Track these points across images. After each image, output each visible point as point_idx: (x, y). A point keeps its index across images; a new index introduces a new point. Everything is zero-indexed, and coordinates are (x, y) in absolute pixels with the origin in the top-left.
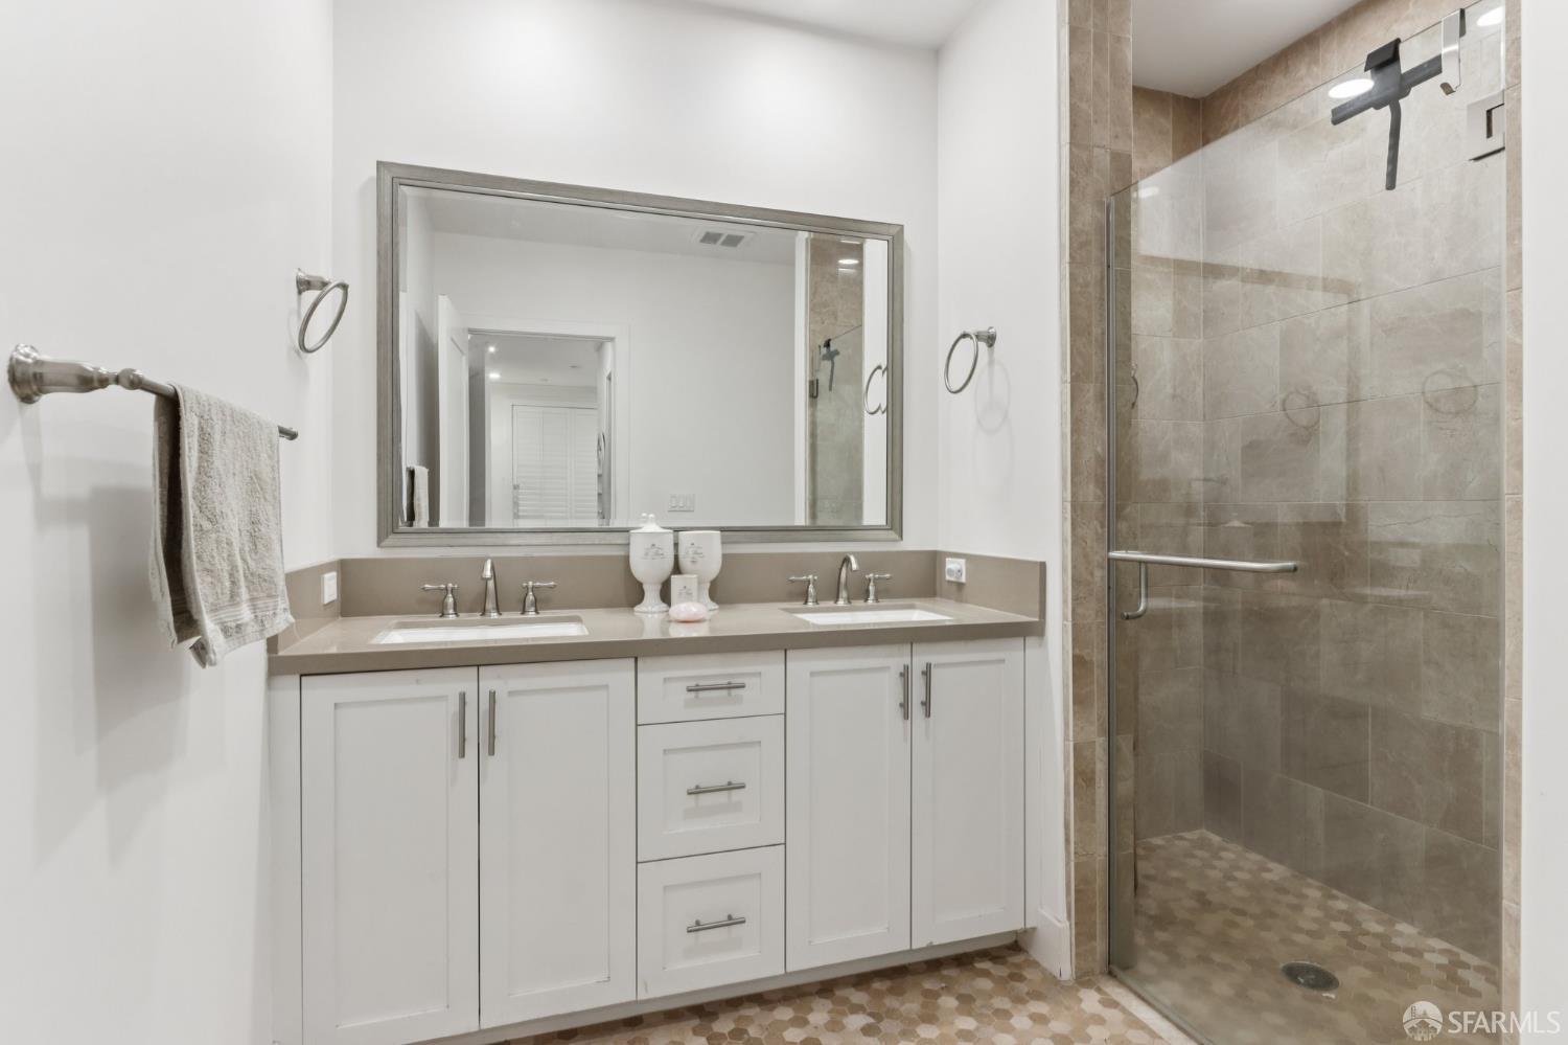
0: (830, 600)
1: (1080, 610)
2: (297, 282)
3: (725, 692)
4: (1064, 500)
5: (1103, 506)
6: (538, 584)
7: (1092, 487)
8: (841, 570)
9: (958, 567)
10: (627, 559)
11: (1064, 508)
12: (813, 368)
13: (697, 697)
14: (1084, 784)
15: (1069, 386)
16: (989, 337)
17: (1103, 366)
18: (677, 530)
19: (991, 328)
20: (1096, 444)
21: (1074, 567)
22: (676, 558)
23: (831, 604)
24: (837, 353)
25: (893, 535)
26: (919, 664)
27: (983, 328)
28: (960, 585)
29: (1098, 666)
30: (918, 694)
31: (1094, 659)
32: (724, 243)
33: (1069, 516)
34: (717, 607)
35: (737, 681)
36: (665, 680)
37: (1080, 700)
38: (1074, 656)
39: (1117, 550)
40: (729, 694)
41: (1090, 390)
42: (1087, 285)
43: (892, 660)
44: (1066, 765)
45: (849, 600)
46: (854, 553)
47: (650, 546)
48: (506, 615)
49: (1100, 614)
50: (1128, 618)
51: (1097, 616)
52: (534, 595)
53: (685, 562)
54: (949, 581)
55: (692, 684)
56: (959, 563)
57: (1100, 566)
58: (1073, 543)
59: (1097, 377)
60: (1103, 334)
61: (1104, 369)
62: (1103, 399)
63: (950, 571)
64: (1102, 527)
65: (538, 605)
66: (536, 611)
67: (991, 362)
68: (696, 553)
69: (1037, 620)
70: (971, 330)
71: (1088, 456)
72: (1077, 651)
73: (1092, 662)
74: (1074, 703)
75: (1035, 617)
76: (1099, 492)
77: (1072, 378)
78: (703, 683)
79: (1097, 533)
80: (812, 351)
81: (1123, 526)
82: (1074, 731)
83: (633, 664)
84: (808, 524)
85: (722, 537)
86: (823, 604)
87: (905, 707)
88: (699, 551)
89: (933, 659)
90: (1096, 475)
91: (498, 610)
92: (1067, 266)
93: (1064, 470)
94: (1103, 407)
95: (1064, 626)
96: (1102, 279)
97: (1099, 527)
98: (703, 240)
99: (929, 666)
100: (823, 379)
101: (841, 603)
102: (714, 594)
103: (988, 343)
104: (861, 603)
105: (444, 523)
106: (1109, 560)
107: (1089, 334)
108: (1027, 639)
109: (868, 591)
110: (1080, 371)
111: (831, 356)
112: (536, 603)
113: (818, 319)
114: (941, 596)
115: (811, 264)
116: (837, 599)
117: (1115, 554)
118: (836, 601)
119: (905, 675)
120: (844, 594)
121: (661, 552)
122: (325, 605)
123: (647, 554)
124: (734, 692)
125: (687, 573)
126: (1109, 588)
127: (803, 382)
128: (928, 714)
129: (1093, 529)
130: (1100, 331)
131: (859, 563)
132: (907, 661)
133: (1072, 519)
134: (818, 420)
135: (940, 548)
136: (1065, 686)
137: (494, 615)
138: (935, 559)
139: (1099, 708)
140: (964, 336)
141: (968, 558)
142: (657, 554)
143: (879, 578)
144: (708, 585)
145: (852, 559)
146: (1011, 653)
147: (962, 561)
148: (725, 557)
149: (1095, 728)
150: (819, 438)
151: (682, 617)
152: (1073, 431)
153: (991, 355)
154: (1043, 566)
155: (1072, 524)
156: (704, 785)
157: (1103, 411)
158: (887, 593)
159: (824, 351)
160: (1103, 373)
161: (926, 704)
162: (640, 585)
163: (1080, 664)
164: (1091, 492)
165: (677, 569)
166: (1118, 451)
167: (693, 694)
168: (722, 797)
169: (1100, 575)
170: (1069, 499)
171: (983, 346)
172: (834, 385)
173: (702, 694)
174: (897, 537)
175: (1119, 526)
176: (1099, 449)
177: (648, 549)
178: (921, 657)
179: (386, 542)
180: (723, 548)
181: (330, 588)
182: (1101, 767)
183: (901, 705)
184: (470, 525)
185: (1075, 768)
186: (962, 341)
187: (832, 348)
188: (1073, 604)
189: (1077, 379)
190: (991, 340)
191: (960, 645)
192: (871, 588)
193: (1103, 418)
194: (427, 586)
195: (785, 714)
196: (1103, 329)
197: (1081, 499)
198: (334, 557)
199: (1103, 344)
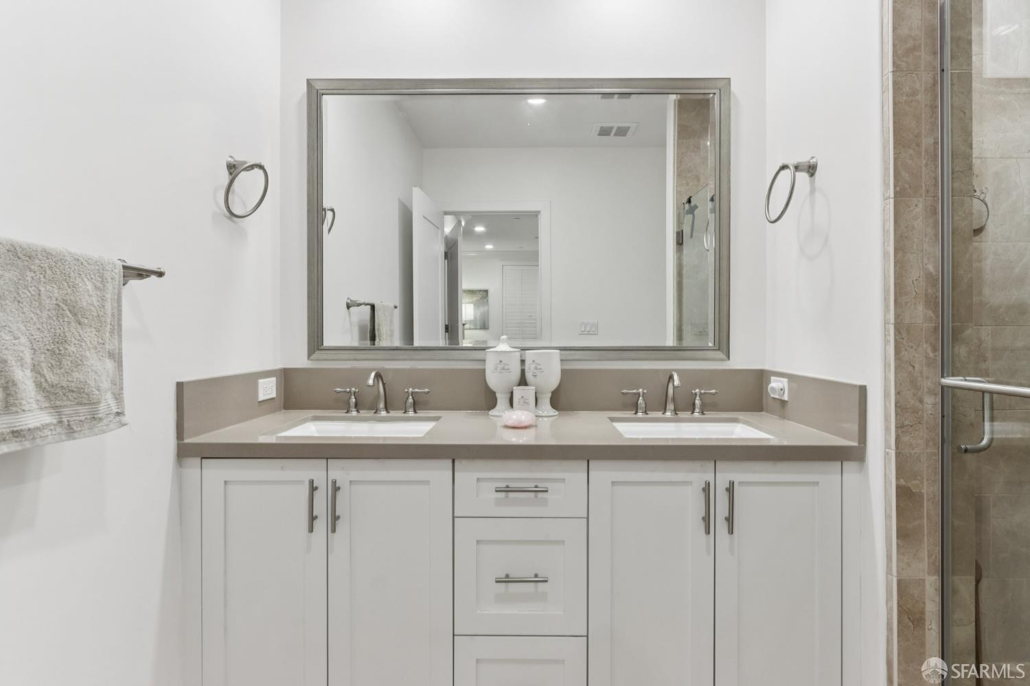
0: (659, 411)
1: (906, 439)
2: (228, 166)
3: (532, 495)
4: (886, 323)
5: (936, 329)
6: (416, 390)
7: (920, 307)
8: (668, 384)
9: (781, 386)
10: (483, 372)
11: (886, 330)
12: (679, 222)
13: (507, 497)
14: (911, 624)
15: (892, 201)
16: (810, 167)
17: (935, 178)
18: (524, 349)
19: (813, 158)
20: (927, 259)
21: (898, 393)
22: (523, 372)
23: (659, 414)
24: (696, 207)
25: (720, 355)
26: (723, 479)
27: (804, 158)
28: (783, 403)
29: (928, 500)
30: (721, 510)
31: (924, 491)
32: (616, 134)
33: (892, 338)
34: (557, 413)
35: (542, 485)
36: (478, 480)
37: (906, 534)
38: (898, 487)
39: (953, 375)
40: (536, 497)
41: (919, 206)
42: (914, 93)
43: (695, 475)
44: (888, 600)
45: (675, 411)
46: (678, 371)
47: (498, 362)
48: (393, 414)
49: (931, 444)
50: (966, 451)
51: (927, 445)
52: (413, 398)
53: (529, 376)
54: (773, 398)
55: (503, 485)
56: (782, 382)
57: (931, 392)
58: (896, 368)
59: (928, 191)
60: (936, 143)
61: (936, 182)
62: (935, 213)
63: (773, 389)
64: (934, 350)
65: (416, 406)
66: (415, 412)
67: (813, 191)
68: (536, 368)
69: (855, 444)
70: (791, 162)
71: (914, 274)
72: (902, 482)
73: (921, 496)
74: (898, 537)
75: (853, 441)
76: (930, 313)
77: (896, 193)
78: (513, 485)
79: (927, 357)
80: (678, 208)
81: (962, 351)
82: (898, 566)
83: (451, 465)
84: (675, 345)
85: (561, 354)
86: (652, 414)
87: (706, 519)
88: (539, 367)
89: (737, 477)
90: (926, 295)
91: (387, 409)
92: (890, 75)
93: (886, 291)
94: (936, 222)
95: (887, 454)
96: (934, 84)
97: (929, 350)
98: (600, 134)
99: (732, 484)
100: (687, 230)
101: (668, 414)
102: (556, 402)
103: (808, 172)
104: (687, 415)
105: (417, 343)
106: (943, 387)
107: (918, 145)
108: (844, 463)
109: (694, 404)
110: (907, 186)
111: (692, 211)
112: (415, 403)
113: (684, 182)
114: (767, 412)
115: (678, 138)
116: (665, 411)
117: (949, 381)
118: (664, 413)
119: (706, 489)
120: (671, 406)
121: (506, 367)
122: (260, 402)
123: (496, 369)
124: (540, 495)
125: (531, 385)
126: (943, 417)
127: (672, 232)
128: (731, 531)
129: (923, 352)
130: (931, 141)
131: (680, 380)
132: (709, 477)
133: (896, 341)
134: (684, 263)
135: (767, 367)
136: (888, 517)
137: (384, 413)
138: (761, 377)
139: (929, 546)
140: (784, 167)
141: (790, 377)
142: (503, 369)
143: (705, 393)
144: (550, 395)
145: (676, 377)
146: (827, 476)
147: (785, 380)
148: (563, 371)
149: (925, 565)
150: (684, 277)
151: (510, 423)
152: (897, 250)
153: (812, 184)
154: (863, 390)
155: (896, 347)
156: (514, 574)
157: (935, 227)
158: (711, 407)
159: (687, 206)
160: (936, 185)
161: (730, 520)
162: (494, 393)
163: (906, 497)
164: (920, 314)
165: (523, 382)
166: (955, 267)
167: (502, 495)
168: (530, 587)
169: (931, 404)
170: (892, 321)
171: (802, 177)
172: (694, 234)
173: (511, 495)
174: (724, 357)
175: (956, 349)
176: (931, 268)
177: (496, 364)
178: (727, 473)
179: (313, 356)
180: (561, 365)
181: (268, 389)
182: (932, 608)
183: (704, 519)
184: (450, 344)
185: (899, 605)
186: (782, 172)
187: (692, 204)
188: (896, 431)
189: (902, 195)
190: (811, 169)
191: (768, 465)
192: (698, 402)
193: (936, 235)
194: (338, 389)
195: (588, 518)
196: (936, 138)
197: (907, 321)
198: (280, 366)
199: (936, 155)
